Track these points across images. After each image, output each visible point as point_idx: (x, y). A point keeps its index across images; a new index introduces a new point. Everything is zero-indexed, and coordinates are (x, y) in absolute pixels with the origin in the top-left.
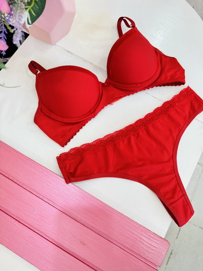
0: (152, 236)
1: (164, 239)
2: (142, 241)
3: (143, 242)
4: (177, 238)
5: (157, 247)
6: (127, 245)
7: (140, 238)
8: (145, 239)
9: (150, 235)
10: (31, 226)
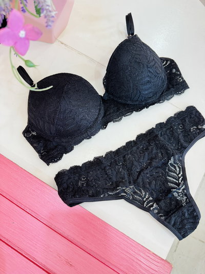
0: (151, 256)
1: (166, 261)
2: (139, 262)
3: (141, 264)
4: (175, 251)
5: (157, 270)
6: (121, 268)
7: (137, 259)
8: (142, 260)
9: (149, 255)
10: (10, 241)
